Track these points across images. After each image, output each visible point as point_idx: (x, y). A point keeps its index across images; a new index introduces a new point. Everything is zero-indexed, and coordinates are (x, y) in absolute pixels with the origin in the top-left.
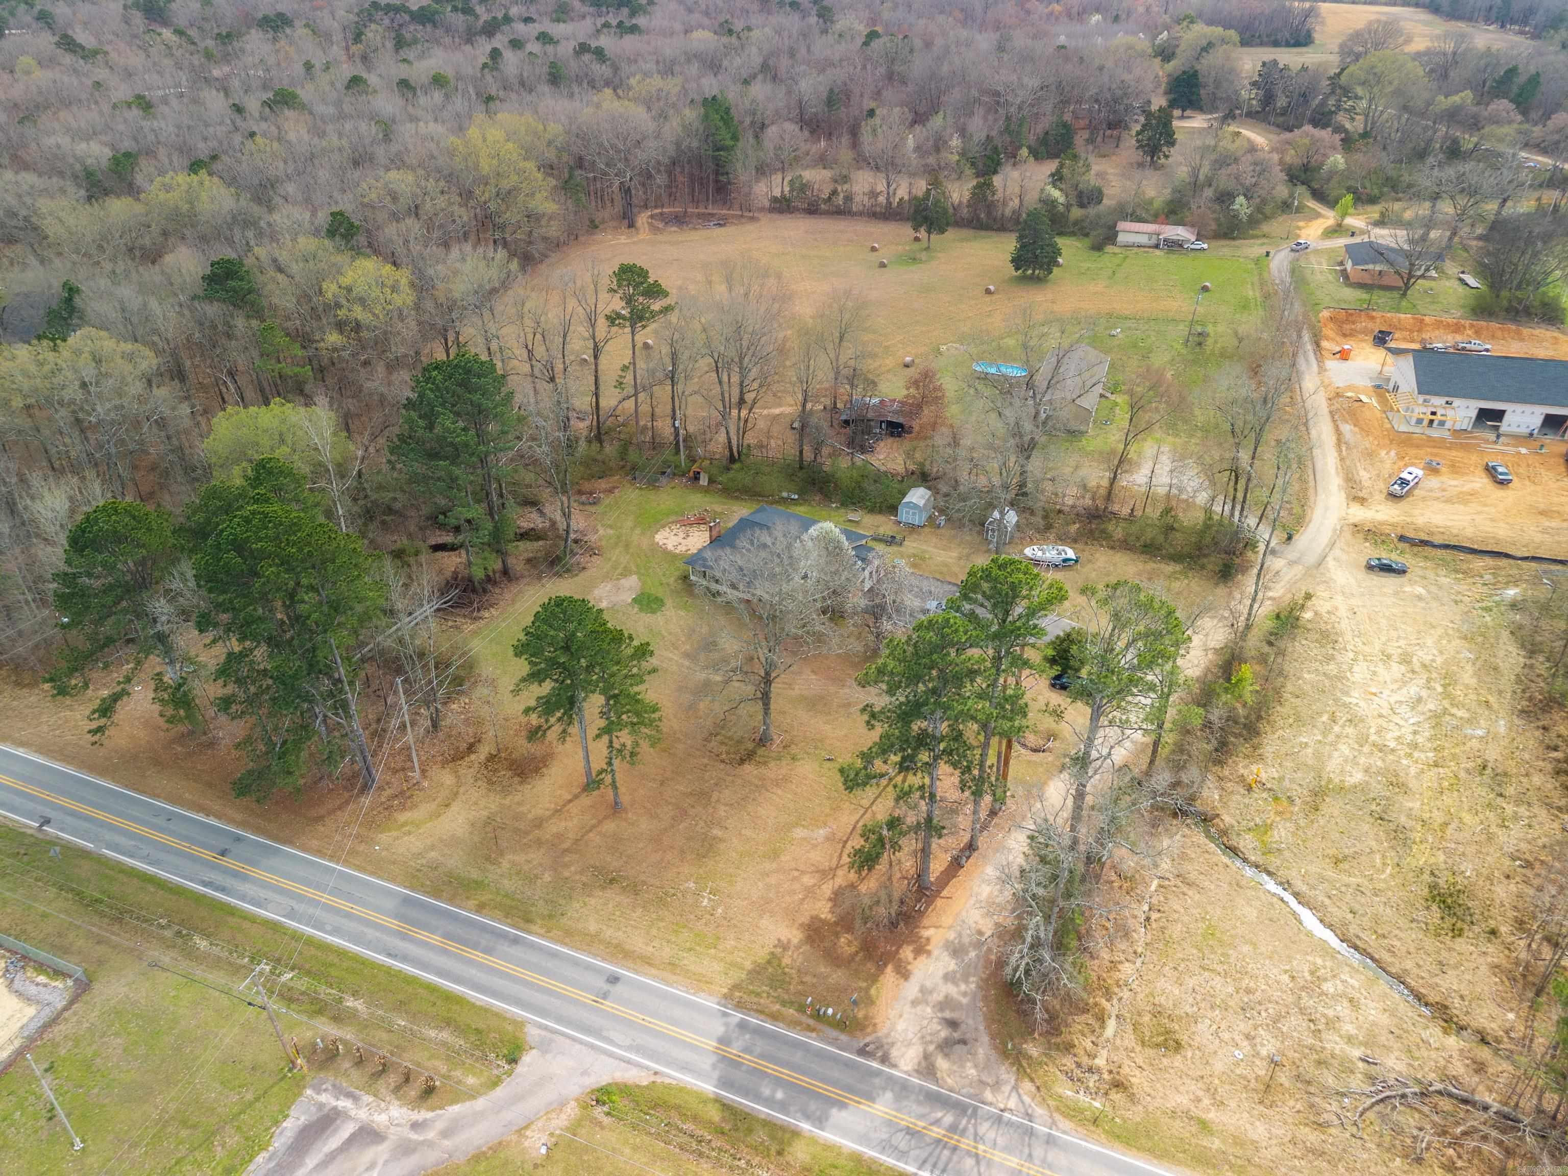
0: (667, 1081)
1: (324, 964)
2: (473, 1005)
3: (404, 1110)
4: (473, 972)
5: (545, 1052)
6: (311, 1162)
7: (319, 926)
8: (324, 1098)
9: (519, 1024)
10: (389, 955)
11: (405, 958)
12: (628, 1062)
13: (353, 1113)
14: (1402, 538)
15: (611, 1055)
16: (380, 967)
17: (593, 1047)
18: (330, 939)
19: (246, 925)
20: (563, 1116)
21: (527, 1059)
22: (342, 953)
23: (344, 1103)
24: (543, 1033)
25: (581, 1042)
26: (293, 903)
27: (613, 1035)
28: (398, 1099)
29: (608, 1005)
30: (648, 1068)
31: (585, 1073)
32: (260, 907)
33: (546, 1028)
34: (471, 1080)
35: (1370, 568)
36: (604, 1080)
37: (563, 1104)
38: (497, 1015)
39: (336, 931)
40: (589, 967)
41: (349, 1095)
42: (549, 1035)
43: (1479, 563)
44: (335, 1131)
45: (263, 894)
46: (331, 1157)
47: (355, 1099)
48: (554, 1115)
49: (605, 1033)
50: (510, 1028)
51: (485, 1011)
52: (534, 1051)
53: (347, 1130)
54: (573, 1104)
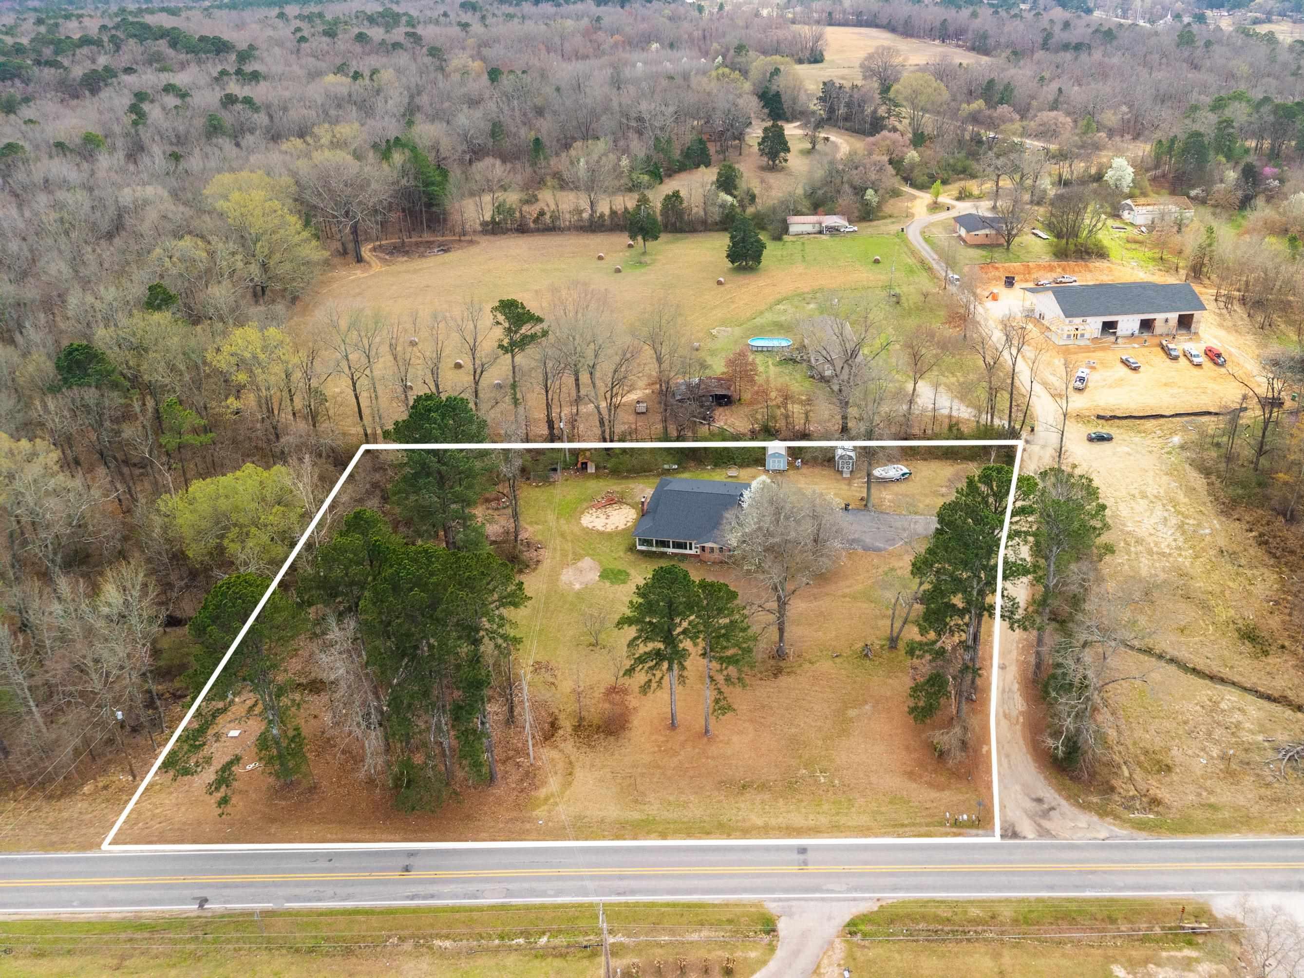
0: (890, 901)
1: (569, 920)
2: (714, 906)
4: (695, 883)
5: (791, 916)
7: (544, 894)
9: (758, 905)
10: (619, 894)
11: (633, 892)
12: (855, 899)
14: (1099, 417)
15: (838, 900)
17: (823, 899)
18: (560, 900)
19: (475, 915)
20: (837, 951)
21: (782, 926)
24: (780, 904)
25: (812, 899)
27: (830, 886)
30: (870, 898)
31: (830, 918)
32: (476, 898)
33: (780, 900)
34: (753, 955)
35: (1091, 439)
36: (847, 919)
37: (831, 944)
38: (737, 905)
39: (559, 893)
40: (778, 849)
42: (785, 904)
43: (1150, 424)
45: (472, 888)
48: (830, 953)
49: (824, 888)
50: (754, 909)
52: (783, 918)
54: (837, 940)
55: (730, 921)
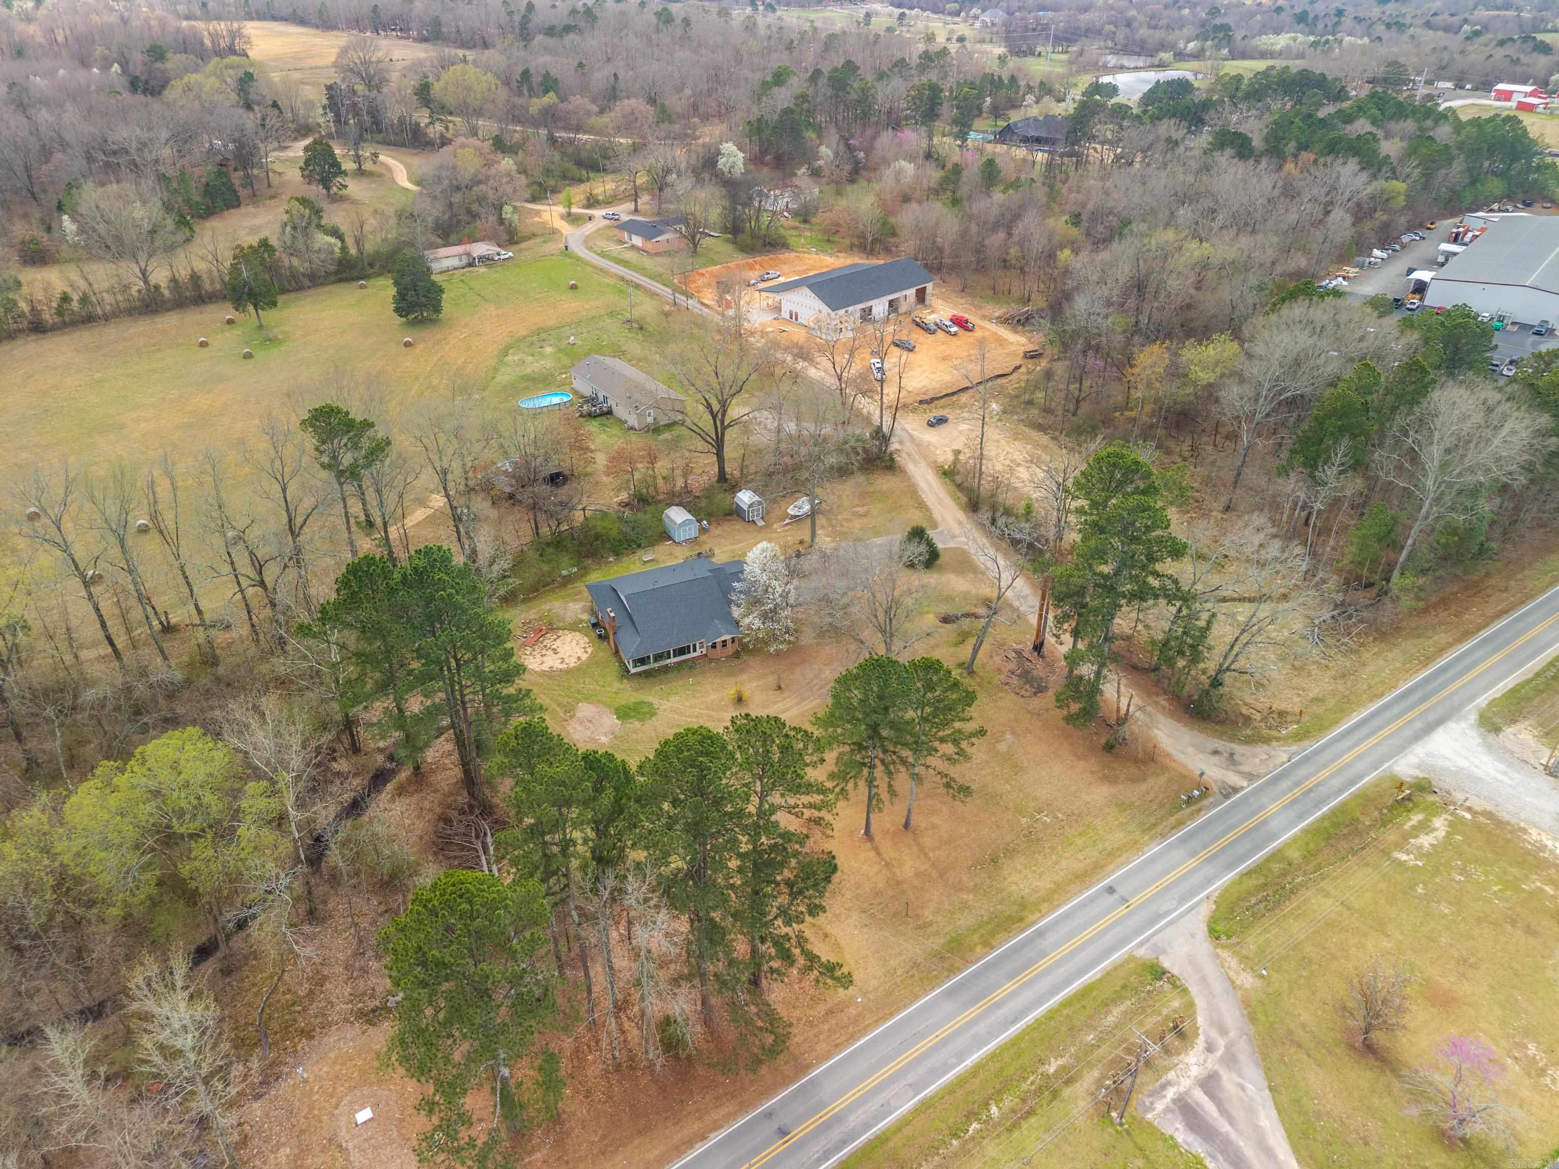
0: (1216, 894)
1: (997, 1076)
2: (1098, 981)
3: (1191, 1053)
5: (1164, 952)
6: (1225, 1127)
8: (1160, 1106)
9: (1131, 959)
10: (1012, 1023)
12: (1194, 908)
13: (1182, 1089)
15: (1182, 916)
16: (1024, 1033)
17: (1171, 923)
18: (966, 1064)
21: (1165, 963)
22: (993, 1057)
23: (1171, 1093)
24: (1145, 946)
25: (1164, 927)
26: (903, 1083)
27: (1164, 908)
28: (1179, 1054)
29: (1134, 901)
30: (1201, 901)
31: (1193, 936)
33: (1141, 943)
36: (1204, 927)
37: (1217, 956)
38: (1116, 968)
39: (961, 1056)
40: (1091, 900)
41: (1164, 1087)
42: (1149, 945)
44: (1198, 1105)
46: (1224, 1111)
47: (1169, 1083)
48: (1226, 964)
50: (1132, 965)
51: (1108, 975)
52: (1160, 958)
53: (1200, 1096)
55: (1124, 987)
